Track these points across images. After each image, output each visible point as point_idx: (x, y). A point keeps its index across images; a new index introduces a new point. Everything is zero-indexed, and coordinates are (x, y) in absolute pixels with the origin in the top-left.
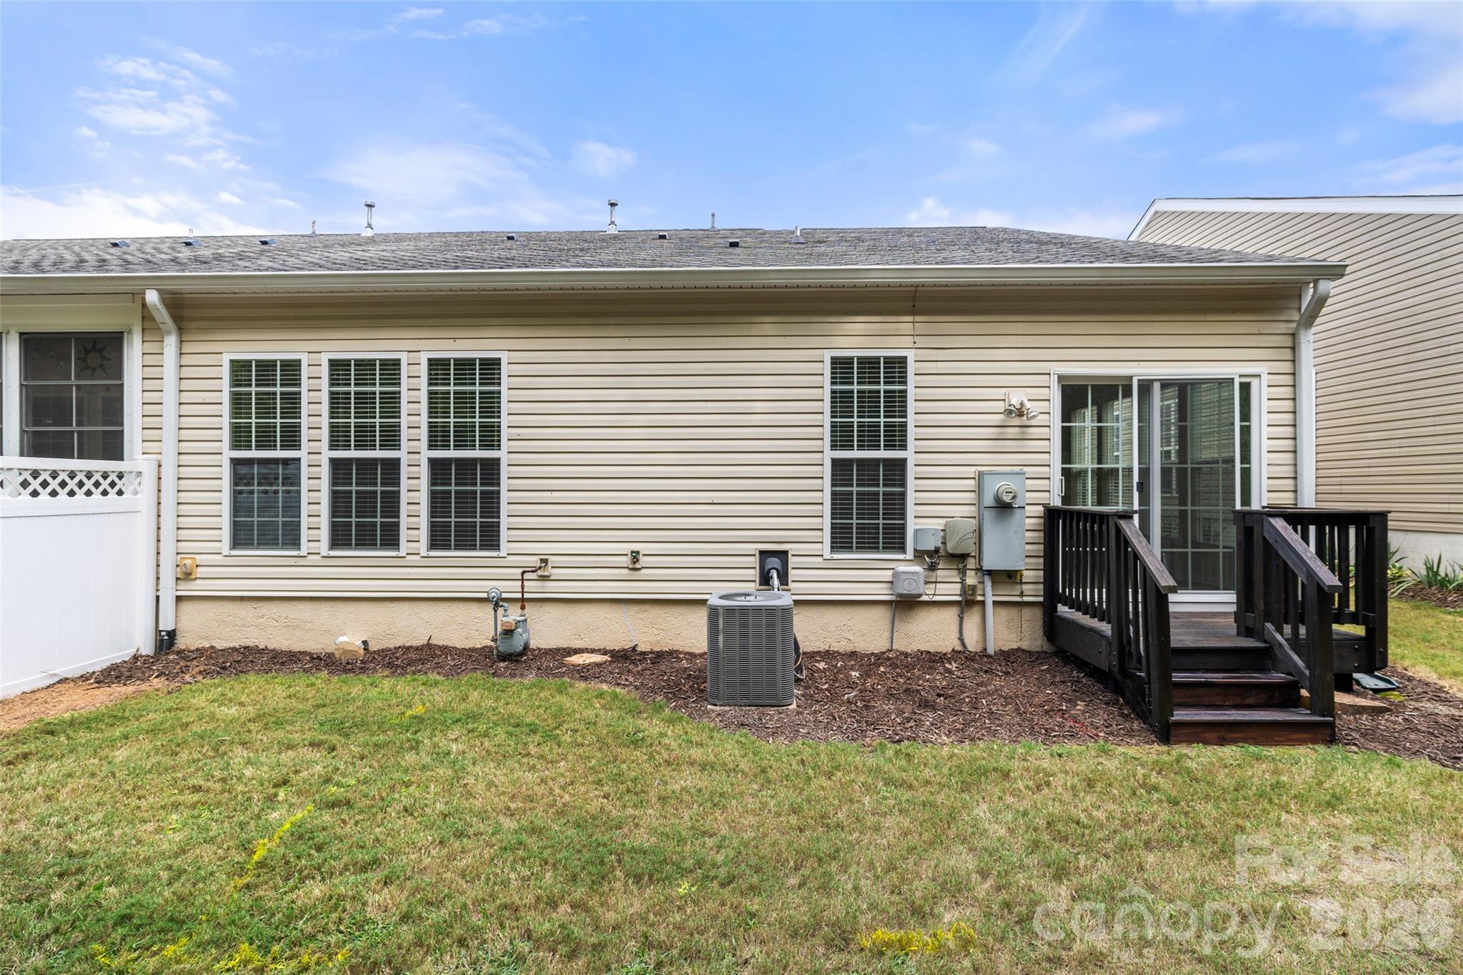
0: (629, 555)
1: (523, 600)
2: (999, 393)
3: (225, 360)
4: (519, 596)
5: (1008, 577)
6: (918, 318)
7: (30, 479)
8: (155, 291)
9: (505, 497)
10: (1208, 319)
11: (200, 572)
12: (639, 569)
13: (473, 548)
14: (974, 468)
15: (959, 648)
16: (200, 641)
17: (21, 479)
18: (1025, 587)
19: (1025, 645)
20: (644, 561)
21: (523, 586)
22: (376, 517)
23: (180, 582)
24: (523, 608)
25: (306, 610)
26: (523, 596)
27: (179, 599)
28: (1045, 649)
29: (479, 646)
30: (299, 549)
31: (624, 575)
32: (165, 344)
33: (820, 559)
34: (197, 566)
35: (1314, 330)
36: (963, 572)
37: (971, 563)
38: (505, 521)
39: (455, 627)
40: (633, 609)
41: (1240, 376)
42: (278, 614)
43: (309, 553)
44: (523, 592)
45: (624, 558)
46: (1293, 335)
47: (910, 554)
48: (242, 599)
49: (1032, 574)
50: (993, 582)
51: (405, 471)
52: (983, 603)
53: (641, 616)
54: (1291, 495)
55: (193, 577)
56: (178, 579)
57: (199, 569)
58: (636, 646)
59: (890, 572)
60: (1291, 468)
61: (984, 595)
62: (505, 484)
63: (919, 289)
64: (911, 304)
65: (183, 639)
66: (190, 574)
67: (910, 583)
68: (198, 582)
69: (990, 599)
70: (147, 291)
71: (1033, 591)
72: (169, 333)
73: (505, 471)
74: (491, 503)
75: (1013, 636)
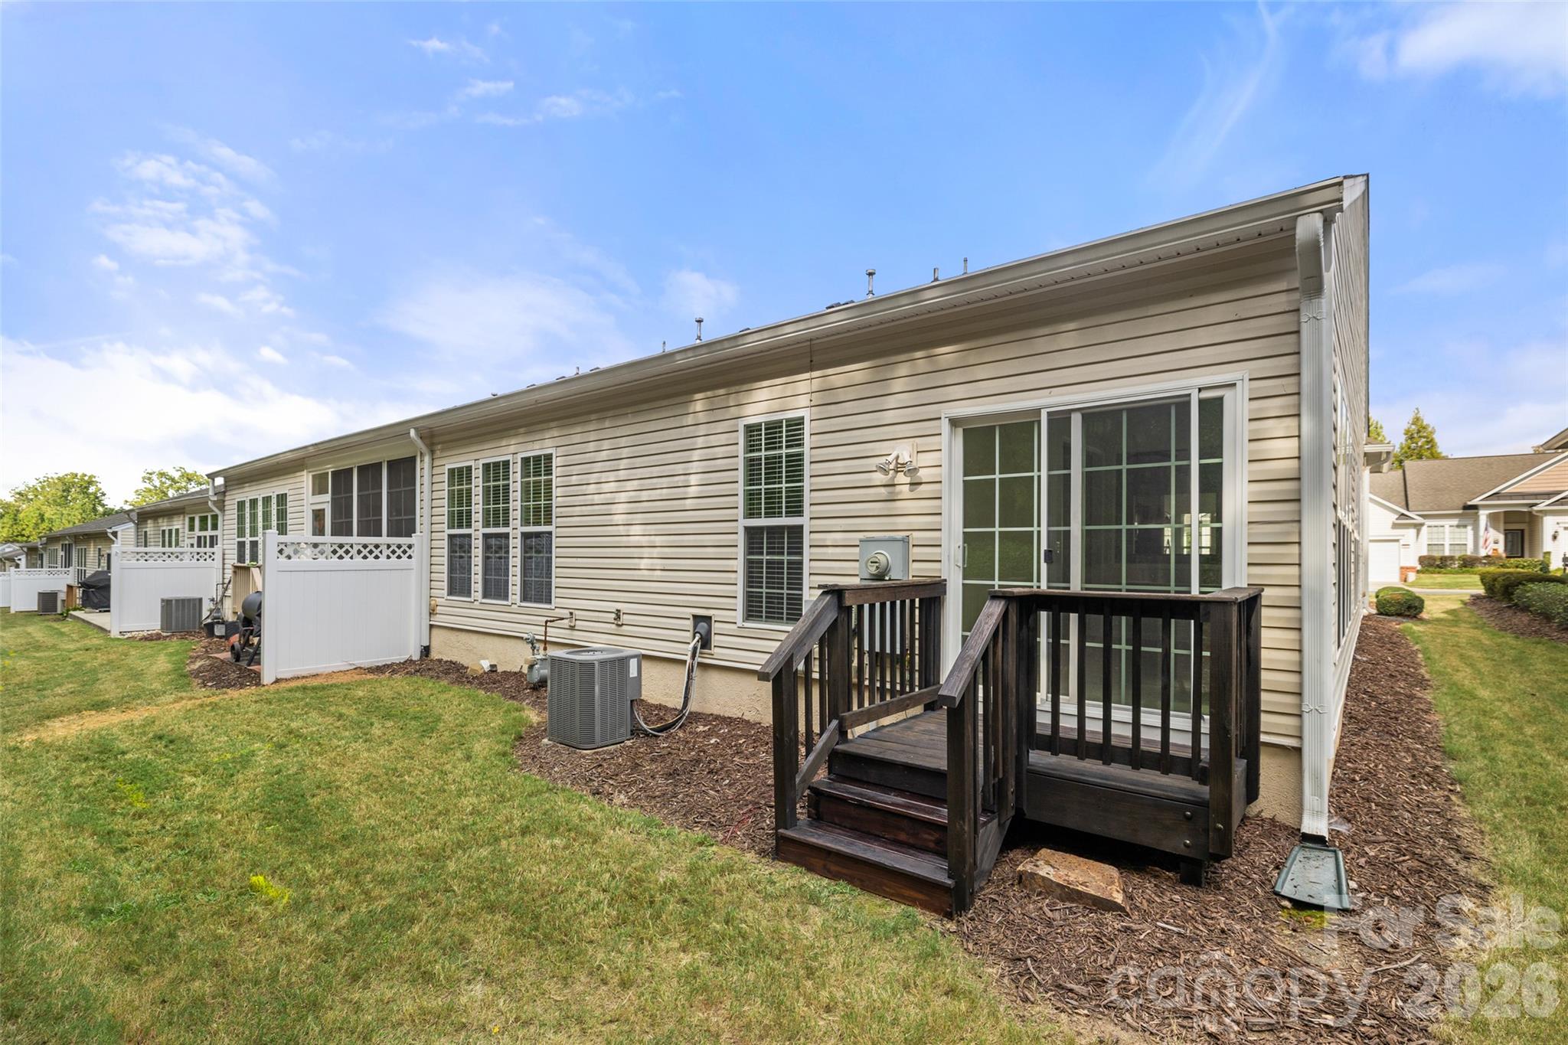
0: (615, 613)
1: (546, 643)
3: (446, 469)
7: (338, 549)
8: (413, 429)
9: (554, 562)
12: (621, 625)
13: (541, 601)
16: (438, 655)
17: (332, 549)
21: (546, 632)
22: (501, 576)
23: (430, 615)
24: (545, 649)
27: (430, 626)
30: (471, 597)
31: (613, 629)
32: (425, 462)
33: (734, 627)
34: (436, 605)
38: (554, 581)
42: (465, 641)
43: (474, 600)
44: (546, 636)
45: (613, 616)
46: (1297, 312)
48: (452, 629)
51: (511, 542)
55: (435, 612)
57: (438, 608)
62: (554, 552)
64: (808, 360)
65: (432, 652)
68: (438, 616)
72: (425, 454)
74: (549, 567)
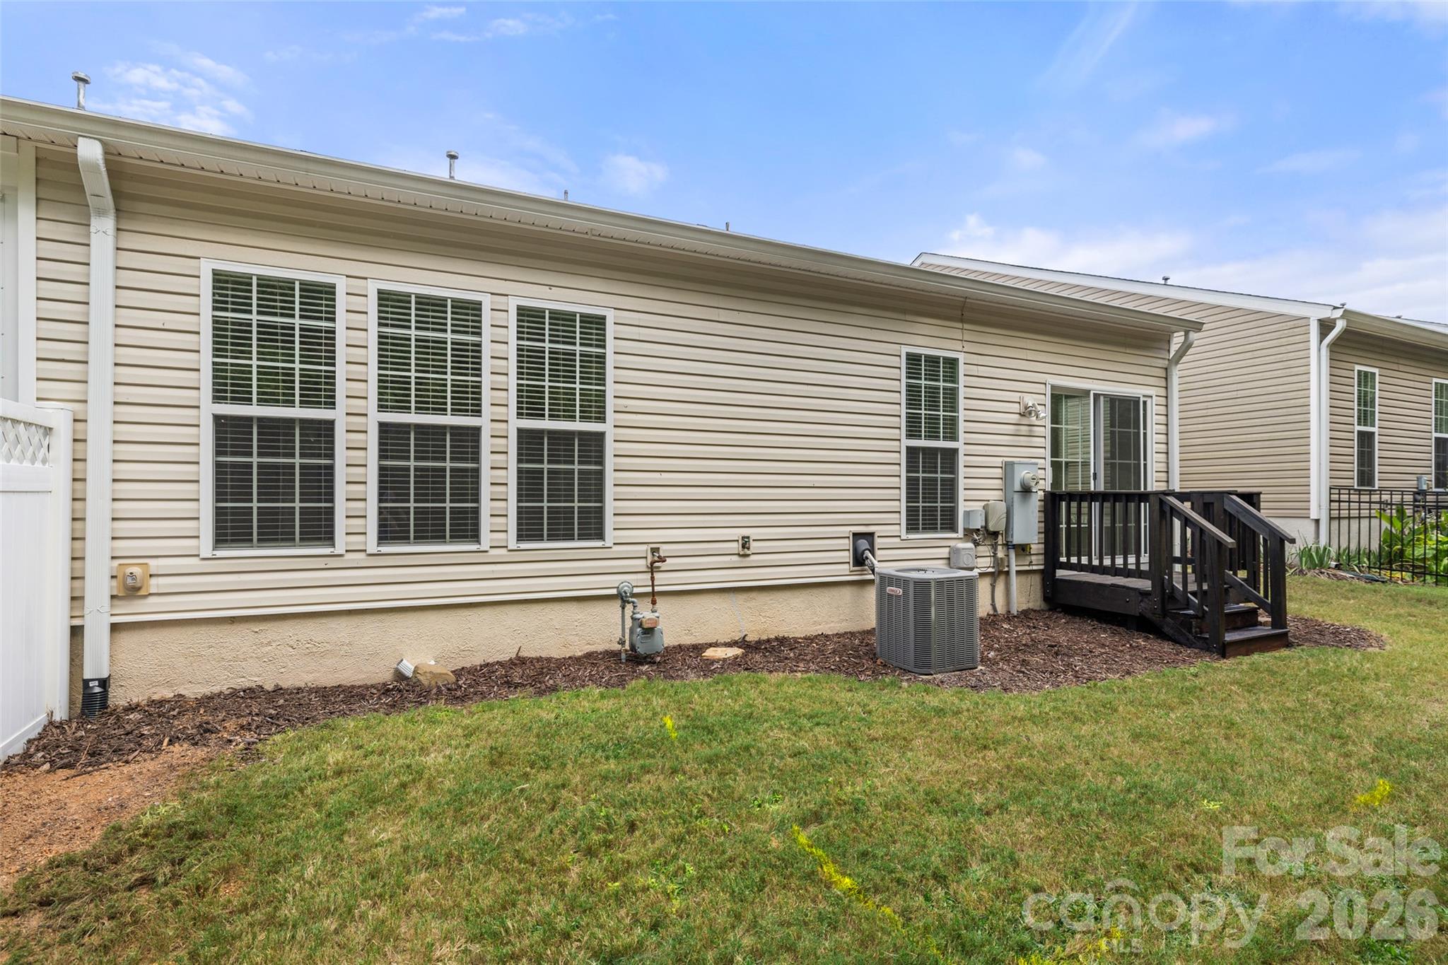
0: (740, 542)
1: (653, 594)
2: (1015, 397)
3: (205, 271)
4: (650, 589)
5: (1023, 549)
6: (966, 326)
8: (97, 143)
9: (610, 477)
10: (1128, 351)
11: (155, 585)
12: (748, 555)
13: (570, 537)
14: (1001, 459)
15: (991, 612)
16: (154, 690)
18: (1033, 558)
19: (1031, 605)
20: (754, 546)
21: (652, 579)
22: (445, 502)
23: (116, 602)
24: (654, 603)
25: (342, 629)
26: (653, 589)
27: (115, 628)
28: (1042, 607)
29: (580, 654)
30: (333, 545)
31: (734, 562)
32: (92, 229)
33: (897, 540)
34: (151, 576)
35: (1179, 366)
36: (994, 547)
37: (1000, 540)
38: (610, 506)
39: (549, 634)
40: (741, 597)
41: (1144, 396)
42: (295, 638)
43: (347, 551)
44: (653, 586)
45: (735, 545)
46: (1166, 369)
47: (961, 534)
48: (233, 620)
49: (1037, 547)
50: (1016, 555)
51: (486, 443)
52: (1008, 573)
53: (749, 605)
54: (1165, 484)
55: (142, 593)
56: (113, 597)
57: (154, 581)
58: (746, 635)
59: (947, 550)
60: (1165, 465)
61: (1008, 566)
62: (610, 462)
63: (968, 300)
64: (960, 313)
65: (121, 691)
66: (139, 589)
67: (968, 558)
68: (152, 600)
69: (1014, 569)
70: (80, 139)
71: (1037, 563)
72: (101, 213)
73: (610, 448)
74: (594, 486)
75: (1024, 599)
